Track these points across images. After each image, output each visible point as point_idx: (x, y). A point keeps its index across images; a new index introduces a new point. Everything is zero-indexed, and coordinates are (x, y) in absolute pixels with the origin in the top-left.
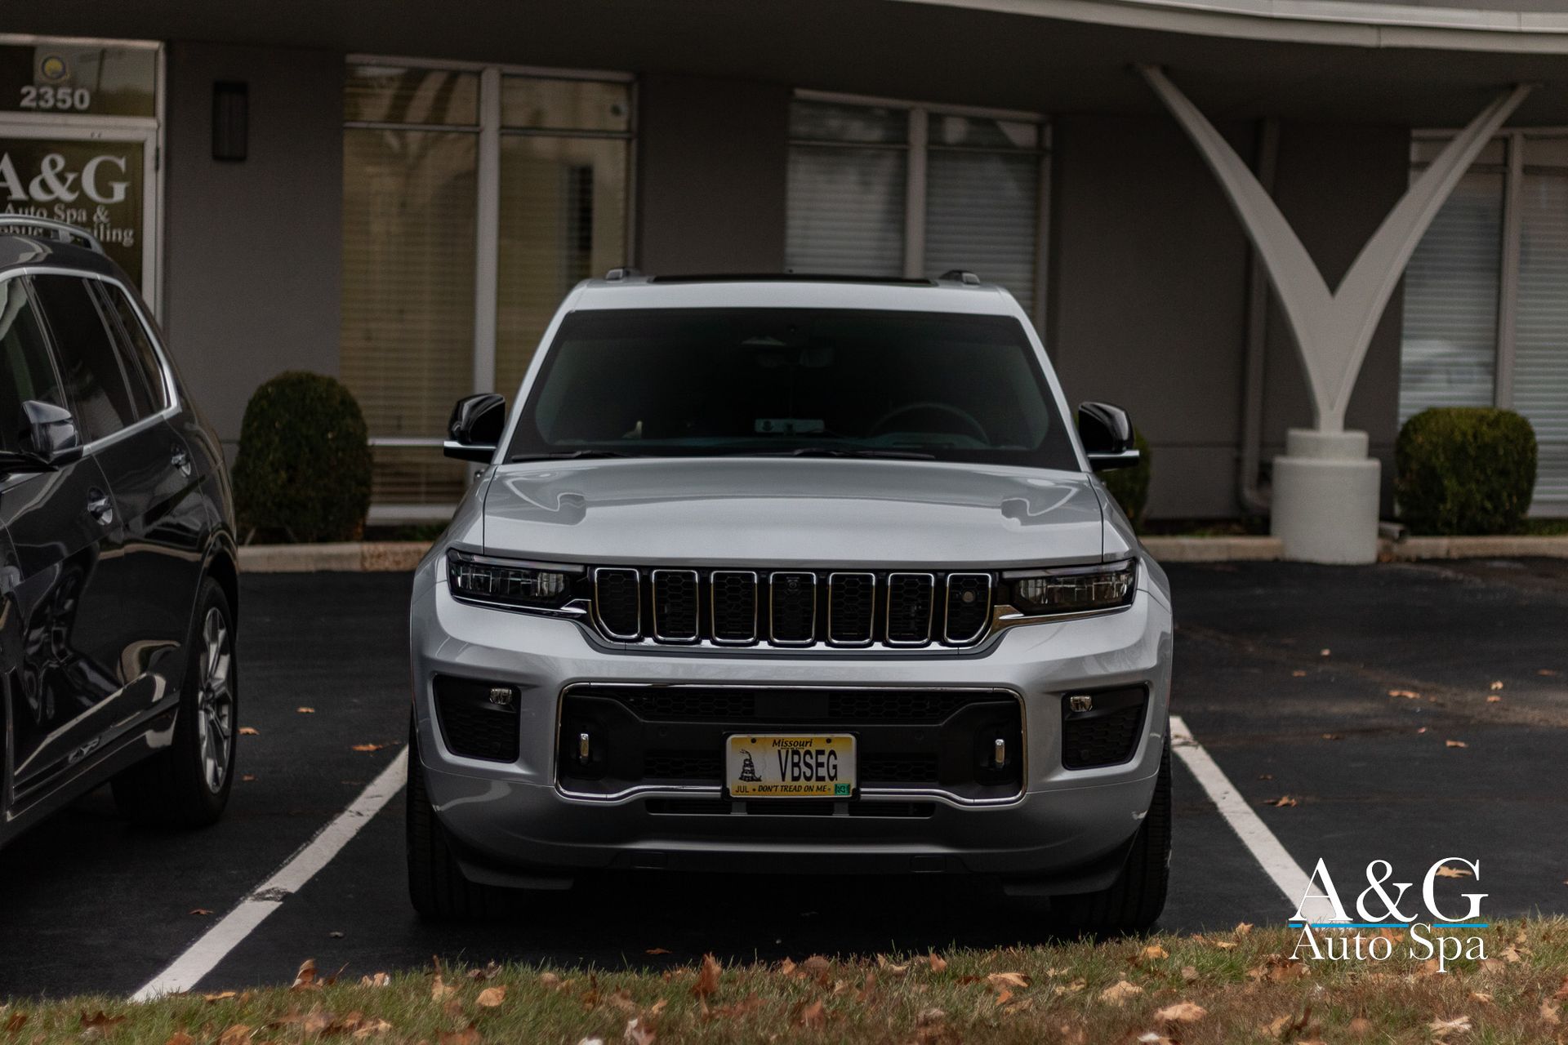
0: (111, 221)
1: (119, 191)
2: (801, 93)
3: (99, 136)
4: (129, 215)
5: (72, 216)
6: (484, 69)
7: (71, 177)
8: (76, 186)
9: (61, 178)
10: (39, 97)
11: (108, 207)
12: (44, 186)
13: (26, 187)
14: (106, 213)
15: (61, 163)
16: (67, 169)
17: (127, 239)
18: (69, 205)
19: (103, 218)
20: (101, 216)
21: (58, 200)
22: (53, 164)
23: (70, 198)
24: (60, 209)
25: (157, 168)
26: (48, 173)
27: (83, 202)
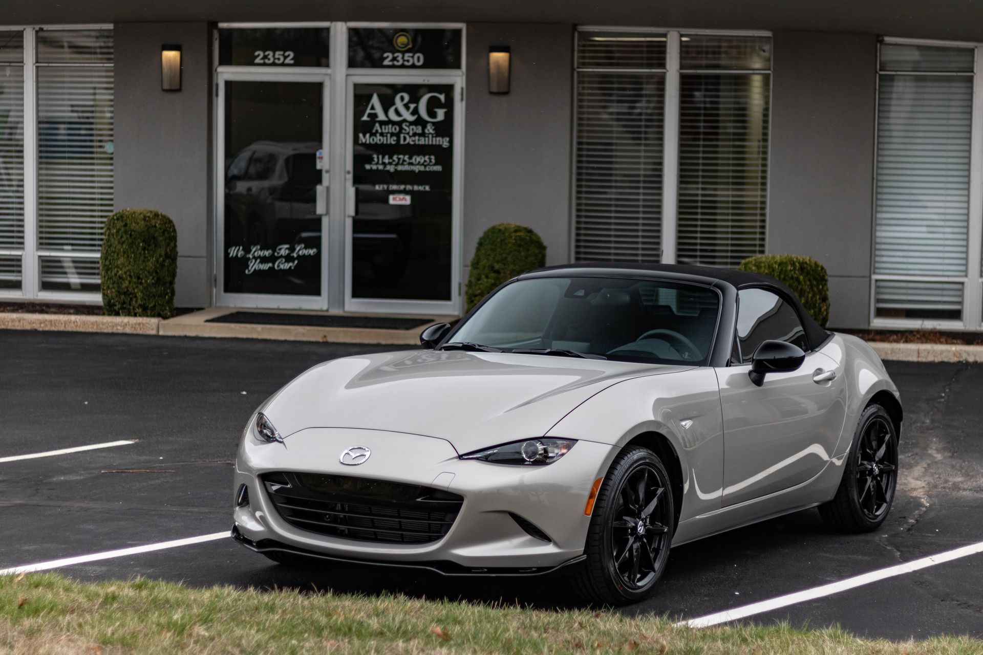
0: (436, 133)
1: (441, 114)
2: (888, 39)
3: (428, 81)
4: (446, 128)
5: (413, 129)
6: (668, 31)
7: (412, 106)
8: (415, 112)
9: (407, 107)
10: (394, 59)
11: (434, 123)
12: (397, 113)
13: (386, 112)
14: (433, 128)
15: (407, 97)
16: (410, 101)
17: (444, 142)
18: (411, 123)
19: (431, 131)
20: (430, 129)
21: (405, 121)
22: (402, 99)
23: (412, 118)
24: (406, 125)
25: (462, 100)
26: (399, 104)
27: (419, 122)
